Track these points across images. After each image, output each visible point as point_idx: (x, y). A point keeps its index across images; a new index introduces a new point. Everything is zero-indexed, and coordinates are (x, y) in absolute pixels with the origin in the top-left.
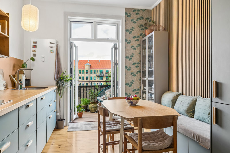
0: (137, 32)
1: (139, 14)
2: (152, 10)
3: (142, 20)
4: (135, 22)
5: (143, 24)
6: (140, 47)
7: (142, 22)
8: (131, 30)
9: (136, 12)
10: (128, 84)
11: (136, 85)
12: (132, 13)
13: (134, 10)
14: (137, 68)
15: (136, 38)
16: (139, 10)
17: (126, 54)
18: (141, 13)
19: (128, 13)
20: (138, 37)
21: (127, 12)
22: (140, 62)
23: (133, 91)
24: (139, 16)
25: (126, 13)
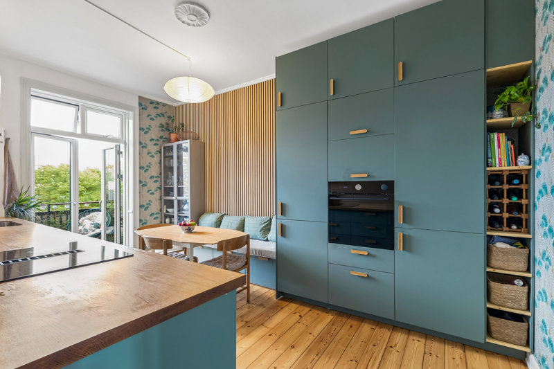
0: (155, 133)
1: (158, 108)
2: (177, 107)
3: (162, 118)
4: (152, 119)
5: (164, 123)
6: (161, 156)
7: (164, 121)
8: (147, 128)
9: (154, 105)
10: (143, 206)
11: (155, 207)
12: (148, 105)
13: (152, 102)
14: (155, 184)
15: (155, 142)
16: (158, 103)
17: (140, 164)
18: (160, 107)
19: (143, 104)
20: (157, 140)
21: (141, 102)
22: (161, 174)
23: (151, 215)
24: (158, 112)
25: (140, 104)
